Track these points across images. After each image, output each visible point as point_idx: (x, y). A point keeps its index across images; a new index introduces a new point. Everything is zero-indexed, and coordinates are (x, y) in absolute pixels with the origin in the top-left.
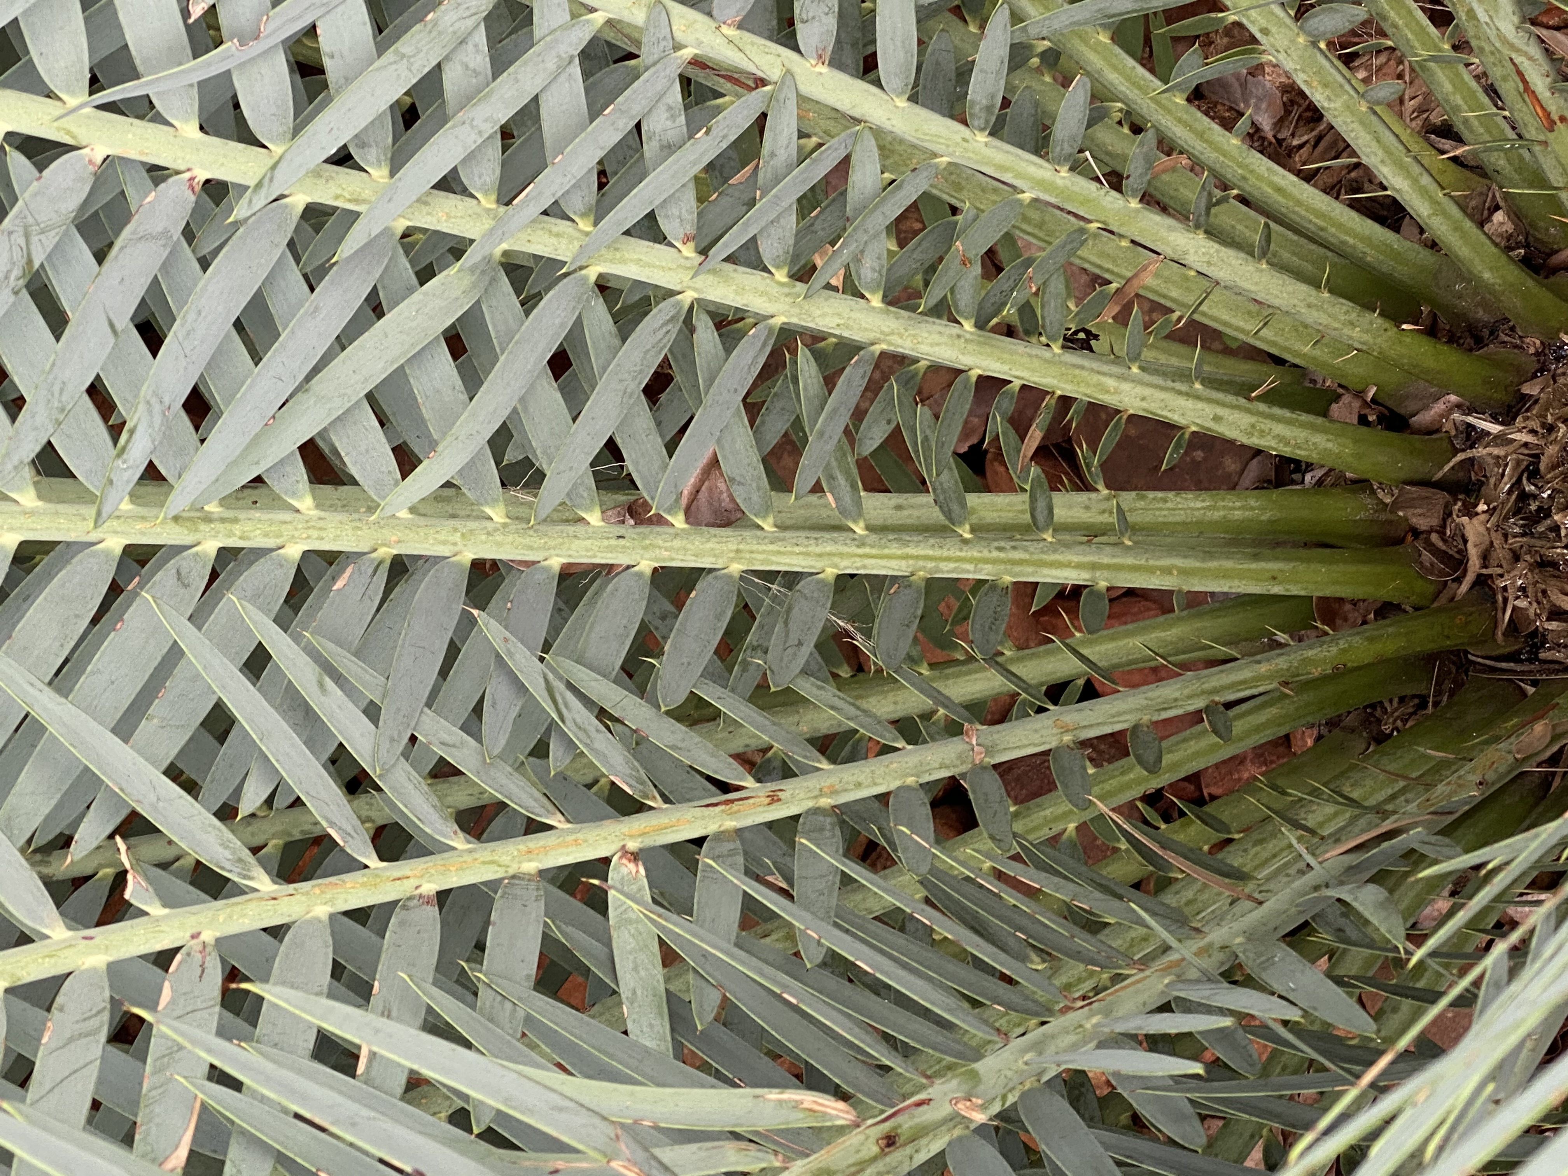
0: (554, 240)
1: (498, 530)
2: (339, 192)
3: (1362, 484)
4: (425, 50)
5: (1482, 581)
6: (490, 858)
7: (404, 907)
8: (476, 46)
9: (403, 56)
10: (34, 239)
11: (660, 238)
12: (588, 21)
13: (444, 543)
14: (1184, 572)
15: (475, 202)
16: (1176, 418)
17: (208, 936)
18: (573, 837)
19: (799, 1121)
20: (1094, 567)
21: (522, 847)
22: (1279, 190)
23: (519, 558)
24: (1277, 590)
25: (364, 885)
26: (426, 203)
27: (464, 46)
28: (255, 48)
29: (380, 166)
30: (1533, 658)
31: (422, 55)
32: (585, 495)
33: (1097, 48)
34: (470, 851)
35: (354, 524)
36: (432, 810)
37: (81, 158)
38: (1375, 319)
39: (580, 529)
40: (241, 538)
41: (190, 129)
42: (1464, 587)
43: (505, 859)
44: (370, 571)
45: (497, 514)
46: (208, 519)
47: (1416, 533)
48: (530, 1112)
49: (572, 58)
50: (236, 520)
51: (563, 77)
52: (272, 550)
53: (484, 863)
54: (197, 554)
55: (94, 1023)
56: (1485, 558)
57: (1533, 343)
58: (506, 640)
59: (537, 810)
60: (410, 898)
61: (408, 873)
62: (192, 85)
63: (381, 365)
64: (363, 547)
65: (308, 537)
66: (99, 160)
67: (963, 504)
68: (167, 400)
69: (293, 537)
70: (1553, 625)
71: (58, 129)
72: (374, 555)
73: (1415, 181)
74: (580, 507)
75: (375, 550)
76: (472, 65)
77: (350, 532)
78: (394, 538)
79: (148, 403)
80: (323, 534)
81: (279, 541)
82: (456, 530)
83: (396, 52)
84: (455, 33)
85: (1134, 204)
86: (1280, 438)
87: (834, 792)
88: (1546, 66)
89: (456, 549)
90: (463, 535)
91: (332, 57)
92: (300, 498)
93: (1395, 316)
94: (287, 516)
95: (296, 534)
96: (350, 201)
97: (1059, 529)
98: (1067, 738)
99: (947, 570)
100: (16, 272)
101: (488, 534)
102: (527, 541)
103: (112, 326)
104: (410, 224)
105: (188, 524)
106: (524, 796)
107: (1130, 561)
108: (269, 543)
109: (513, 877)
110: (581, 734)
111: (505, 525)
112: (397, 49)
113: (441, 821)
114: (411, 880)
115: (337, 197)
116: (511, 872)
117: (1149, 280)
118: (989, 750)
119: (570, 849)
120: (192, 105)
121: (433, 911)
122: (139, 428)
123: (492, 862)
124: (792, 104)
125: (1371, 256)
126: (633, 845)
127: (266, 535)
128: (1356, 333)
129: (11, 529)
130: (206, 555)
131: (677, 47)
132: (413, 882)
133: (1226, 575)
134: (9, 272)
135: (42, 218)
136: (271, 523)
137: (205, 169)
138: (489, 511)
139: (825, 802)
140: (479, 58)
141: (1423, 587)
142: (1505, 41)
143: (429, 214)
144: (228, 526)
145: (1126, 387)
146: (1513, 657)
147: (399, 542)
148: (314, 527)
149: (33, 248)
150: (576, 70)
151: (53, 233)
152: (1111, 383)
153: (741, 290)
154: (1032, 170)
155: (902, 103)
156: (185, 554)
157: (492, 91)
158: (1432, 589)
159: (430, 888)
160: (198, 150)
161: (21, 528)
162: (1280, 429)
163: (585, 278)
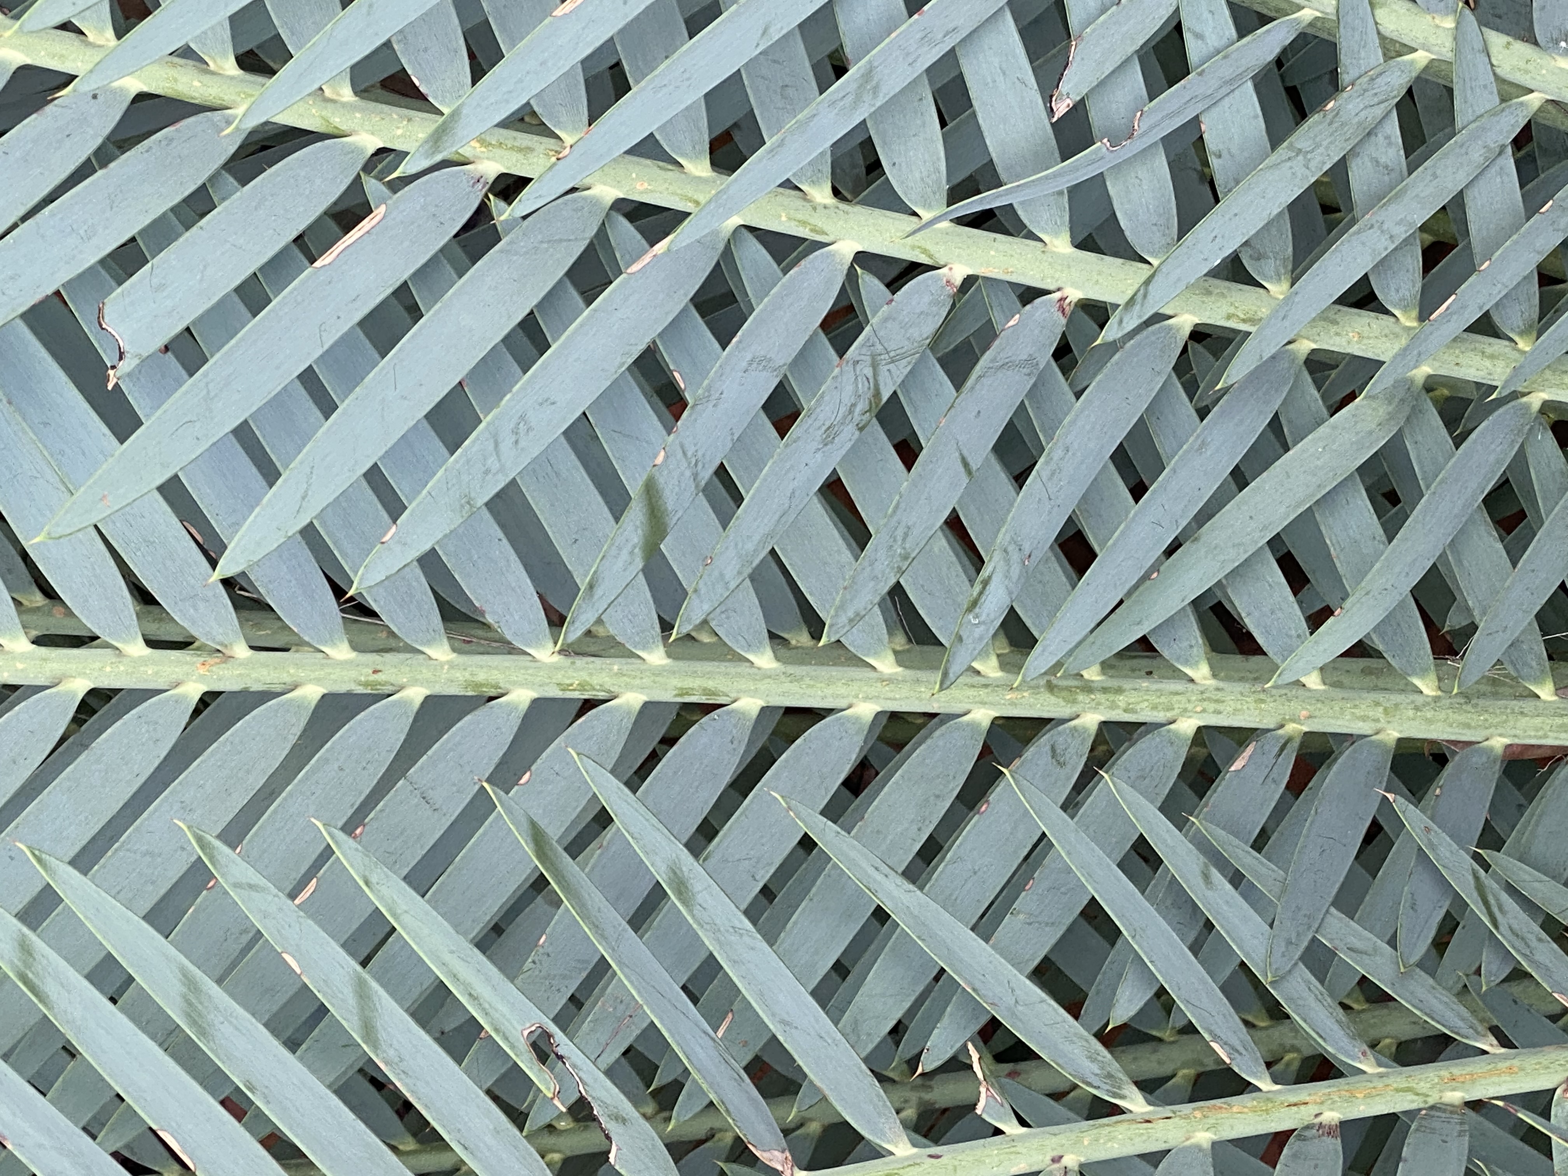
0: (1488, 363)
1: (1428, 704)
2: (1232, 310)
4: (1325, 143)
6: (1405, 1085)
7: (1300, 1138)
8: (1387, 137)
9: (1300, 151)
10: (883, 370)
12: (1522, 104)
13: (1364, 719)
15: (1392, 319)
17: (1071, 1160)
18: (1508, 1063)
21: (1445, 1073)
23: (1453, 738)
25: (1254, 1110)
26: (1335, 322)
27: (1373, 138)
28: (1130, 148)
29: (1279, 280)
31: (1321, 150)
32: (1534, 664)
34: (1381, 1076)
35: (1257, 696)
36: (1336, 1027)
37: (939, 279)
39: (1528, 705)
40: (1125, 711)
41: (1061, 243)
43: (1423, 1087)
44: (1276, 749)
45: (1427, 686)
46: (1088, 688)
49: (1502, 148)
50: (1119, 691)
51: (1493, 170)
52: (1162, 725)
53: (1397, 1090)
54: (1075, 728)
58: (1427, 829)
59: (1462, 1031)
60: (1308, 1127)
61: (1307, 1099)
62: (1060, 193)
63: (1282, 510)
64: (1268, 722)
65: (1204, 711)
66: (958, 281)
68: (1027, 548)
69: (1185, 710)
71: (913, 248)
72: (1280, 732)
74: (1528, 678)
75: (1282, 726)
76: (1383, 160)
77: (1252, 705)
78: (1304, 713)
79: (1005, 551)
80: (1220, 707)
81: (1170, 715)
82: (1377, 704)
83: (1291, 147)
84: (1360, 124)
89: (1379, 726)
90: (1385, 709)
91: (1220, 156)
92: (1194, 665)
94: (1178, 686)
95: (1190, 707)
96: (1244, 321)
100: (862, 406)
101: (1417, 709)
102: (1462, 718)
103: (966, 464)
104: (1314, 346)
105: (1064, 694)
106: (1449, 1014)
109: (1433, 1108)
110: (1518, 943)
111: (1436, 699)
112: (1291, 144)
113: (1346, 1040)
114: (1310, 1106)
115: (1229, 317)
116: (1431, 1101)
119: (1503, 1078)
120: (1061, 217)
121: (1335, 1143)
122: (994, 578)
123: (1408, 1090)
127: (1155, 708)
129: (867, 698)
130: (1085, 729)
132: (1313, 1109)
134: (854, 405)
135: (891, 346)
136: (1160, 693)
137: (1077, 288)
138: (1417, 682)
140: (1392, 152)
143: (1337, 334)
144: (1111, 697)
147: (1310, 717)
148: (1209, 699)
149: (881, 379)
150: (1509, 163)
151: (904, 362)
156: (1061, 728)
157: (1404, 191)
159: (1333, 1117)
160: (1069, 267)
161: (878, 697)
163: (1527, 407)
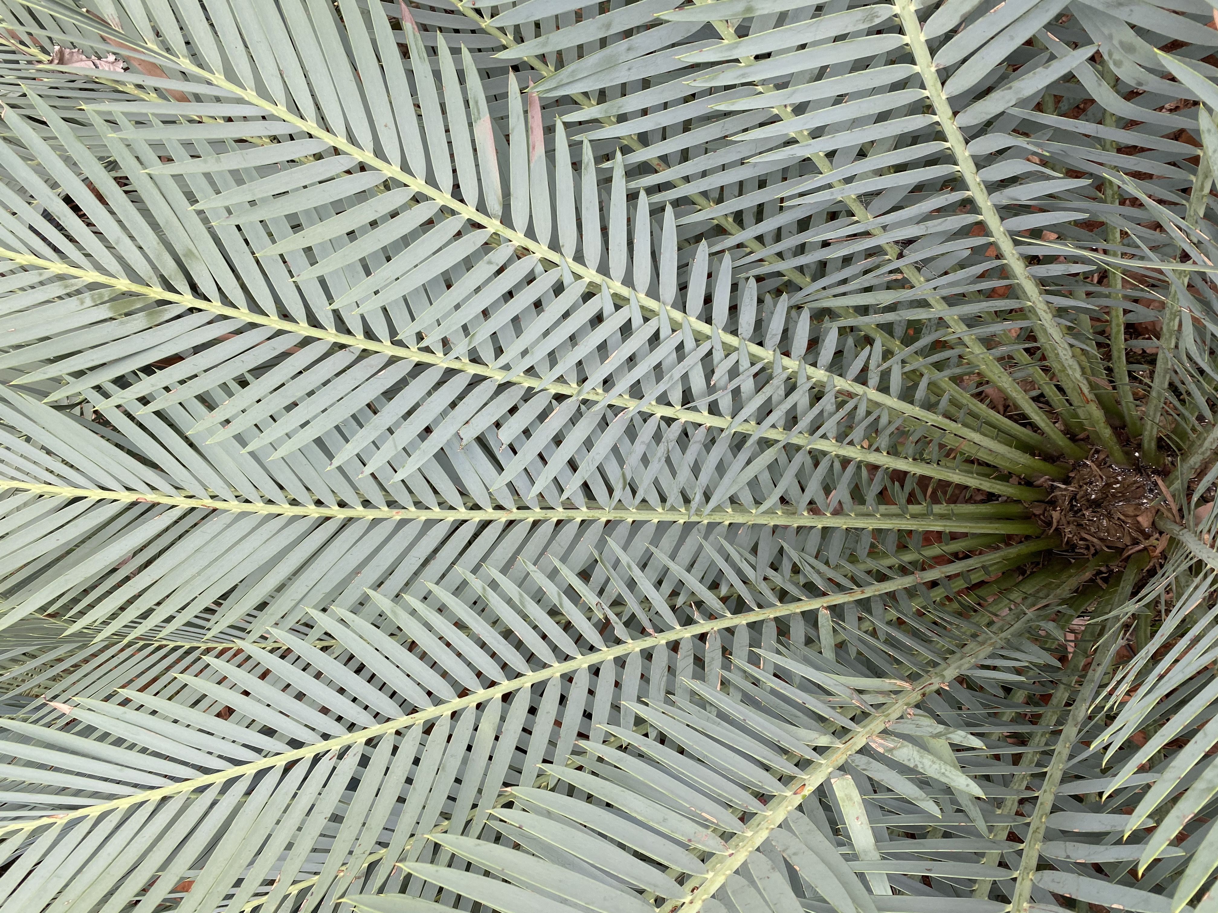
1: (780, 517)
2: (745, 429)
3: (1018, 502)
5: (1057, 529)
7: (766, 622)
11: (827, 438)
13: (767, 521)
14: (970, 527)
15: (779, 430)
16: (969, 484)
17: (716, 629)
18: (808, 603)
19: (897, 688)
20: (945, 526)
21: (795, 605)
22: (997, 420)
23: (786, 524)
24: (997, 532)
25: (755, 615)
26: (767, 431)
28: (726, 392)
30: (1073, 551)
33: (945, 382)
34: (782, 605)
35: (742, 515)
36: (771, 595)
37: (679, 422)
38: (1028, 456)
39: (802, 516)
40: (715, 520)
41: (706, 413)
42: (1051, 531)
43: (792, 608)
44: (747, 528)
46: (705, 515)
47: (1035, 515)
48: (829, 686)
52: (722, 523)
53: (786, 609)
54: (703, 524)
55: (690, 653)
56: (1058, 522)
57: (1072, 462)
59: (798, 595)
60: (768, 619)
61: (766, 612)
62: (707, 402)
65: (731, 519)
66: (684, 423)
67: (907, 508)
69: (727, 519)
70: (1081, 542)
73: (1041, 417)
74: (803, 511)
75: (750, 523)
76: (780, 395)
77: (741, 518)
80: (735, 519)
81: (723, 520)
82: (770, 518)
84: (776, 387)
85: (960, 425)
86: (999, 489)
87: (879, 590)
88: (1088, 386)
89: (770, 522)
90: (772, 519)
91: (744, 396)
92: (729, 509)
93: (1033, 455)
94: (725, 514)
97: (934, 515)
98: (943, 575)
99: (903, 527)
101: (777, 518)
102: (787, 519)
105: (699, 516)
106: (794, 591)
107: (955, 524)
108: (721, 521)
111: (782, 515)
113: (773, 597)
114: (767, 614)
116: (793, 612)
117: (962, 447)
118: (922, 579)
119: (808, 606)
120: (707, 408)
121: (773, 623)
123: (788, 609)
124: (865, 401)
125: (1023, 438)
126: (825, 605)
127: (720, 519)
128: (1022, 460)
129: (655, 518)
130: (705, 524)
131: (835, 387)
133: (983, 528)
136: (722, 515)
137: (709, 424)
138: (779, 514)
139: (877, 593)
141: (1039, 531)
142: (1076, 378)
143: (767, 434)
144: (711, 517)
145: (955, 476)
146: (1067, 551)
147: (756, 521)
148: (732, 517)
152: (951, 475)
153: (848, 452)
154: (931, 417)
155: (895, 400)
156: (700, 524)
158: (1041, 532)
159: (772, 616)
160: (707, 419)
161: (658, 517)
162: (998, 487)
163: (806, 450)
